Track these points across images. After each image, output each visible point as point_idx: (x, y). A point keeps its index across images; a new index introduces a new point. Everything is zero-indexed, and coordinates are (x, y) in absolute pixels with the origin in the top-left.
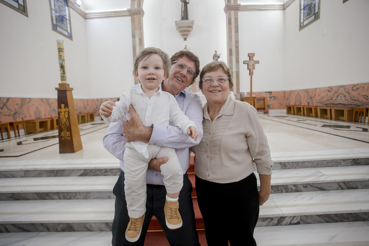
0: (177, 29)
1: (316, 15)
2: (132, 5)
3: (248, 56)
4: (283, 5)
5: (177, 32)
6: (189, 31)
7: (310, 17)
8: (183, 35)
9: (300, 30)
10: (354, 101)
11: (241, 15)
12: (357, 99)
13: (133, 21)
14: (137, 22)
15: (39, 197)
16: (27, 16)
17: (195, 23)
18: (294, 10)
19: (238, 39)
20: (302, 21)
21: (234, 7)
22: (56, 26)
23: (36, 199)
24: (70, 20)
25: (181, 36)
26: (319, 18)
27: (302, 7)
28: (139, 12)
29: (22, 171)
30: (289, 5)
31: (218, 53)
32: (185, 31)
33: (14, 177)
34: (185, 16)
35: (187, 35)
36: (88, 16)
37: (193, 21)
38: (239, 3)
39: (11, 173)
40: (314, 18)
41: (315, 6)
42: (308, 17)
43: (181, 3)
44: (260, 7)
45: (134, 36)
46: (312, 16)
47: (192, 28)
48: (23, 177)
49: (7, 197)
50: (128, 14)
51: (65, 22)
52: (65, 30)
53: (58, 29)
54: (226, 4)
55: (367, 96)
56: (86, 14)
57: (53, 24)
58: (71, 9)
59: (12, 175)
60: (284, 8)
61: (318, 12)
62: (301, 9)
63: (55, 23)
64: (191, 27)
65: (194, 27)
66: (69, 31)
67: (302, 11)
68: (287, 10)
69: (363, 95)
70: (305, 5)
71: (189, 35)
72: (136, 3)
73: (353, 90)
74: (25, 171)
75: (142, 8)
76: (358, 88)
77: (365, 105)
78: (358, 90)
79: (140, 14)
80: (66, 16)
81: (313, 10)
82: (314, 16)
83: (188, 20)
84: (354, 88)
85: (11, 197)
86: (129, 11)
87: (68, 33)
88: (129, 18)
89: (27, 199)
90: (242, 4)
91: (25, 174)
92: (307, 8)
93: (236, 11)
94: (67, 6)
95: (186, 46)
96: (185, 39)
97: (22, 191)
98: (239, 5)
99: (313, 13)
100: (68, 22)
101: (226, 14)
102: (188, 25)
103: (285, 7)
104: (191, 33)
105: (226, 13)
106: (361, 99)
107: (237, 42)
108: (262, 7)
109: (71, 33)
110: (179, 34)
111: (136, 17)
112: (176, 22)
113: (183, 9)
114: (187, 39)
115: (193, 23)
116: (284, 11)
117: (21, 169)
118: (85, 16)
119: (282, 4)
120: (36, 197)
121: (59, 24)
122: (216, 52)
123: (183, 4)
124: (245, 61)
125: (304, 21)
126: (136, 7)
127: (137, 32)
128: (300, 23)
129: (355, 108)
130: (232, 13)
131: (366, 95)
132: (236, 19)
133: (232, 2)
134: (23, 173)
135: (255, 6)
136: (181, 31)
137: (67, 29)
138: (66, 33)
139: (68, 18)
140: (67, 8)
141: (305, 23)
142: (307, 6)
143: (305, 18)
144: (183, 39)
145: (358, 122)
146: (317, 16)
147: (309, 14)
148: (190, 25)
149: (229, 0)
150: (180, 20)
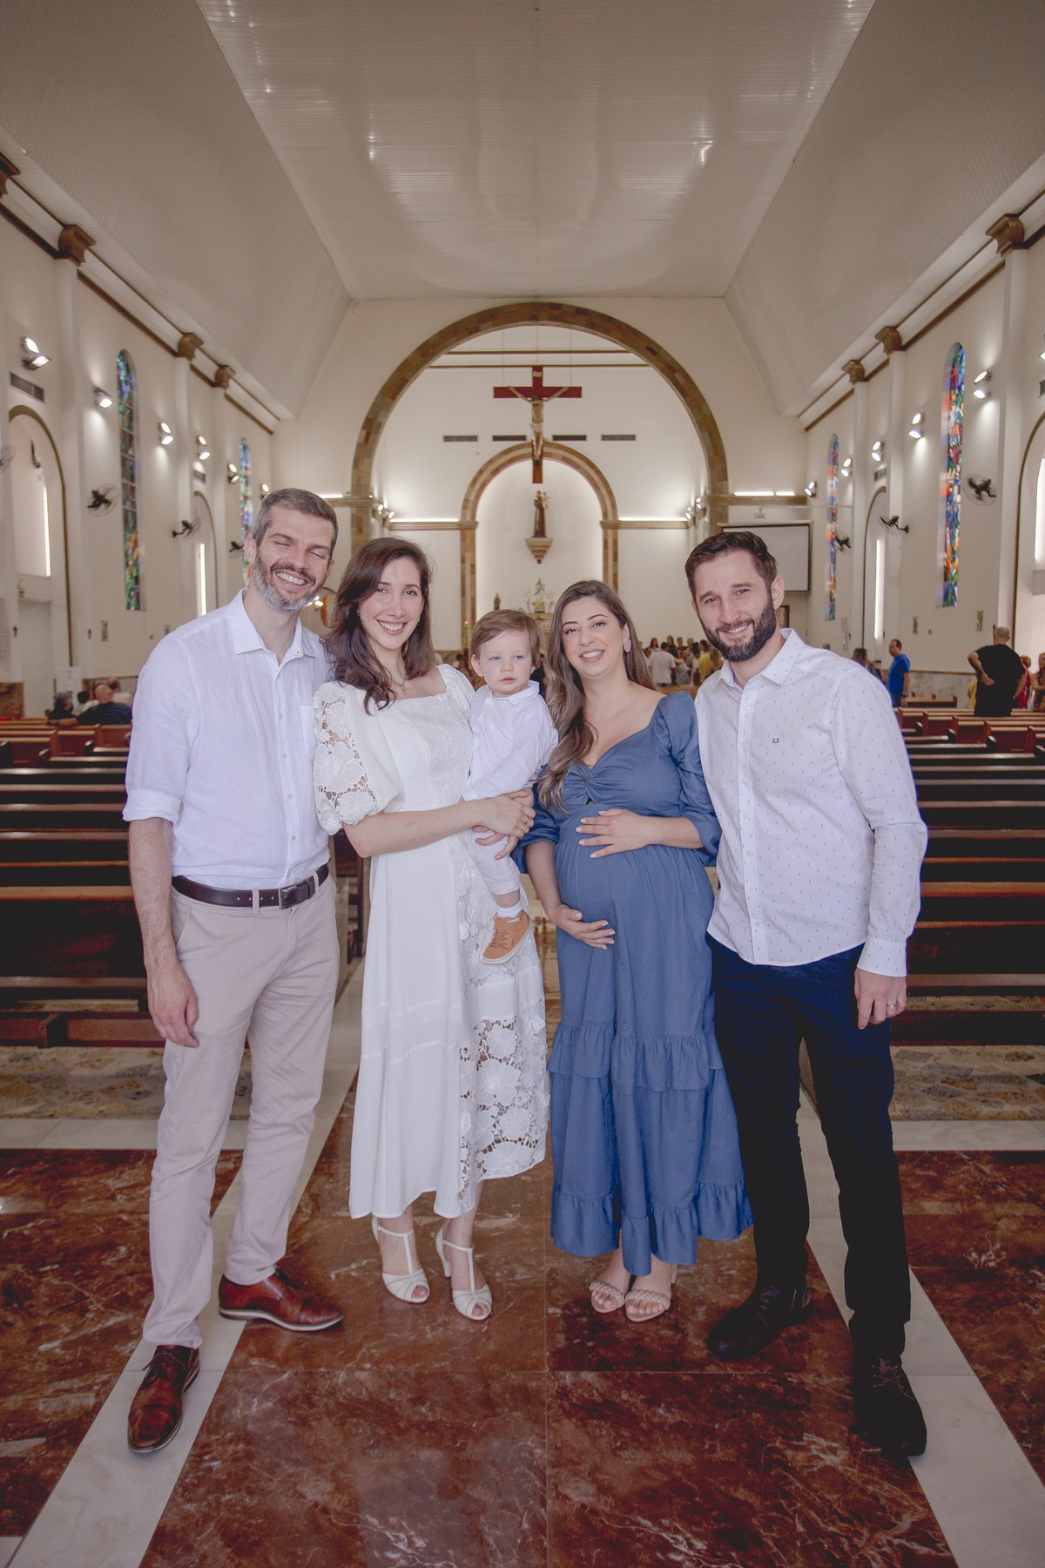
0: (529, 549)
2: (463, 516)
6: (545, 551)
8: (536, 556)
11: (620, 532)
13: (463, 538)
14: (468, 540)
21: (613, 523)
25: (533, 557)
28: (473, 526)
32: (539, 551)
34: (540, 531)
35: (542, 556)
37: (553, 537)
38: (620, 519)
43: (535, 508)
45: (463, 561)
47: (551, 547)
50: (456, 527)
54: (603, 522)
64: (548, 547)
65: (554, 545)
71: (546, 556)
72: (469, 513)
83: (545, 537)
86: (458, 524)
88: (457, 534)
90: (626, 521)
93: (617, 530)
95: (540, 580)
96: (539, 562)
98: (620, 522)
101: (602, 532)
104: (548, 553)
105: (602, 529)
110: (530, 553)
111: (468, 533)
112: (526, 539)
113: (538, 519)
114: (543, 561)
115: (551, 541)
123: (538, 511)
126: (468, 518)
127: (468, 555)
130: (610, 532)
132: (615, 542)
133: (611, 517)
136: (534, 551)
144: (536, 561)
148: (546, 544)
149: (605, 514)
150: (532, 535)
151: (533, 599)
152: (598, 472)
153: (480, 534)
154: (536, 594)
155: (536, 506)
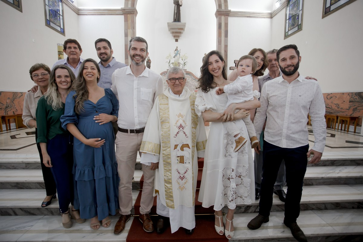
0: (169, 30)
1: (299, 26)
2: (126, 4)
3: (234, 63)
4: (271, 14)
5: (170, 32)
6: (180, 33)
7: (294, 28)
8: (174, 36)
9: (284, 39)
10: (328, 108)
11: (231, 20)
12: (330, 107)
13: (126, 20)
14: (130, 21)
15: (41, 186)
16: (21, 11)
17: (187, 26)
18: (281, 19)
19: (227, 44)
20: (287, 31)
21: (224, 12)
22: (50, 21)
23: (38, 189)
24: (63, 16)
25: (173, 37)
26: (302, 30)
27: (288, 18)
28: (132, 11)
29: (23, 163)
30: (276, 14)
32: (176, 32)
33: (15, 169)
34: (177, 18)
35: (179, 37)
36: (81, 12)
37: (185, 23)
38: (229, 9)
39: (13, 165)
40: (297, 29)
41: (298, 18)
42: (292, 27)
43: (174, 5)
44: (249, 14)
45: (126, 35)
46: (295, 27)
47: (184, 31)
48: (24, 169)
49: (12, 186)
50: (122, 13)
51: (58, 18)
52: (58, 26)
53: (52, 24)
54: (217, 10)
55: (339, 105)
56: (79, 10)
57: (46, 20)
58: (64, 5)
59: (13, 166)
60: (271, 16)
61: (300, 24)
62: (287, 19)
63: (48, 18)
64: (182, 29)
65: (186, 29)
66: (62, 27)
67: (287, 21)
68: (274, 18)
69: (336, 103)
70: (290, 15)
71: (181, 36)
72: (130, 3)
73: (328, 99)
74: (26, 163)
75: (135, 8)
76: (332, 97)
77: (336, 113)
78: (332, 98)
79: (133, 13)
80: (59, 12)
81: (296, 21)
82: (297, 27)
83: (180, 22)
84: (329, 97)
85: (15, 186)
86: (123, 10)
87: (61, 28)
88: (122, 17)
89: (30, 188)
90: (232, 10)
91: (26, 166)
92: (292, 18)
93: (226, 17)
94: (60, 1)
95: (177, 47)
96: (177, 40)
97: (26, 181)
98: (230, 11)
99: (296, 24)
100: (61, 17)
101: (217, 19)
102: (179, 27)
103: (273, 16)
104: (182, 35)
105: (217, 17)
106: (334, 107)
107: (226, 46)
108: (251, 14)
109: (64, 29)
110: (171, 35)
111: (129, 16)
112: (168, 23)
113: (176, 12)
114: (178, 40)
115: (184, 25)
116: (271, 19)
117: (22, 161)
118: (78, 12)
119: (270, 12)
120: (39, 186)
121: (52, 20)
122: (205, 55)
123: (176, 6)
124: (231, 67)
125: (288, 31)
126: (130, 6)
127: (130, 31)
128: (285, 32)
129: (328, 115)
130: (223, 18)
131: (337, 104)
132: (226, 25)
133: (223, 8)
134: (24, 165)
135: (245, 13)
136: (173, 33)
137: (60, 25)
138: (59, 29)
139: (61, 14)
140: (60, 4)
141: (290, 33)
142: (292, 17)
143: (289, 28)
144: (175, 40)
145: (331, 128)
146: (300, 28)
147: (293, 25)
148: (182, 27)
149: (220, 6)
150: (173, 21)
151: (173, 60)
154: (174, 57)
155: (174, 3)
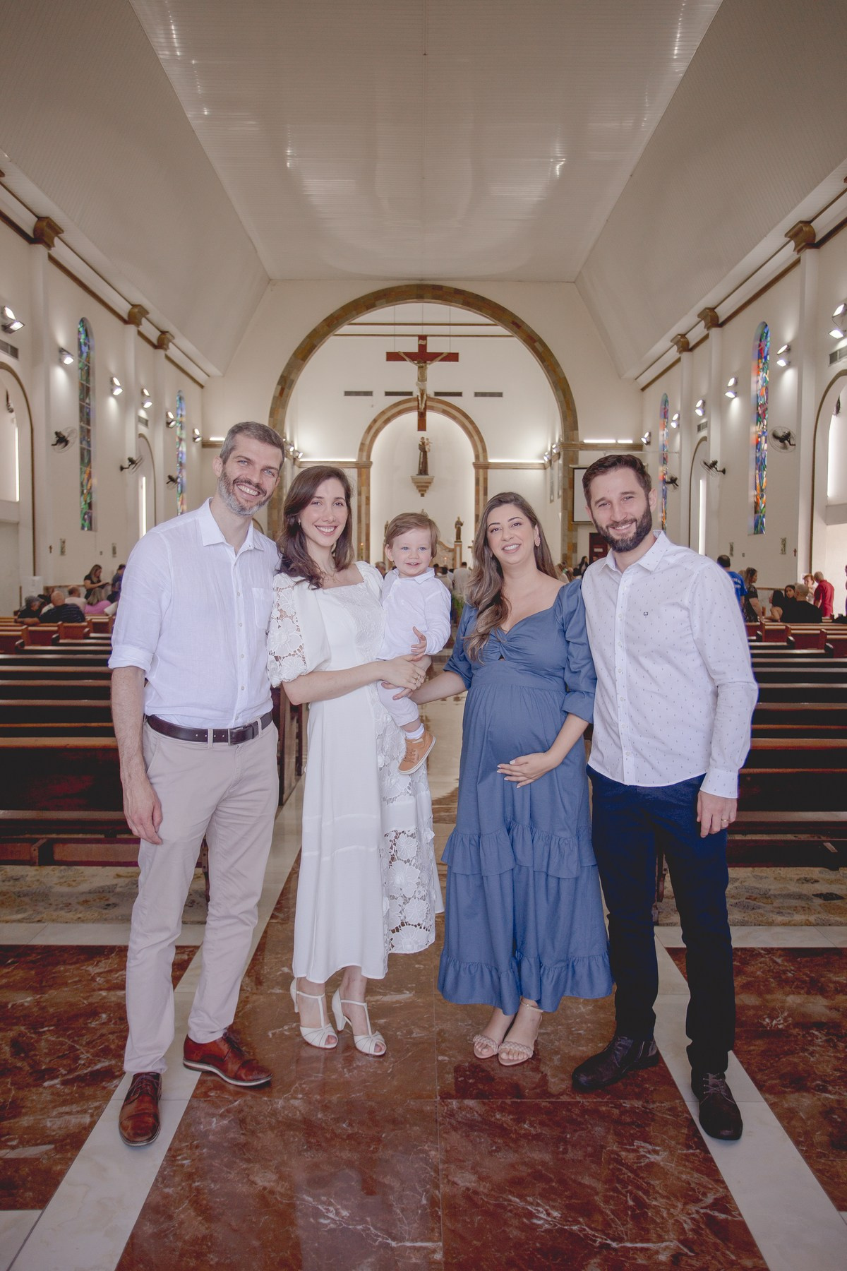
0: (412, 482)
2: (360, 456)
4: (544, 464)
5: (413, 484)
6: (427, 487)
8: (420, 491)
11: (490, 472)
13: (360, 475)
14: (364, 477)
17: (435, 480)
21: (484, 464)
25: (418, 491)
28: (368, 465)
31: (461, 520)
32: (422, 486)
34: (423, 470)
35: (425, 491)
38: (490, 461)
43: (419, 451)
44: (515, 465)
45: (360, 494)
50: (354, 466)
56: (301, 462)
60: (545, 467)
64: (430, 483)
71: (428, 491)
72: (365, 454)
79: (369, 467)
83: (428, 474)
86: (356, 463)
88: (356, 470)
90: (494, 462)
93: (485, 469)
96: (423, 495)
98: (490, 463)
101: (475, 472)
103: (547, 466)
104: (430, 488)
105: (475, 469)
108: (517, 465)
110: (415, 488)
111: (364, 471)
112: (411, 477)
113: (421, 460)
114: (425, 495)
116: (545, 471)
119: (543, 462)
122: (459, 518)
123: (422, 453)
126: (364, 459)
127: (364, 489)
130: (481, 471)
132: (486, 480)
133: (482, 461)
135: (509, 464)
136: (418, 487)
144: (420, 495)
148: (429, 481)
149: (477, 457)
150: (417, 473)
152: (472, 422)
153: (373, 471)
155: (420, 449)
